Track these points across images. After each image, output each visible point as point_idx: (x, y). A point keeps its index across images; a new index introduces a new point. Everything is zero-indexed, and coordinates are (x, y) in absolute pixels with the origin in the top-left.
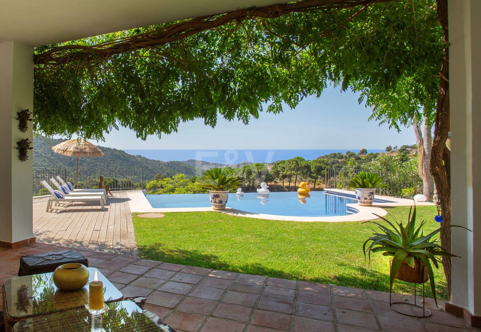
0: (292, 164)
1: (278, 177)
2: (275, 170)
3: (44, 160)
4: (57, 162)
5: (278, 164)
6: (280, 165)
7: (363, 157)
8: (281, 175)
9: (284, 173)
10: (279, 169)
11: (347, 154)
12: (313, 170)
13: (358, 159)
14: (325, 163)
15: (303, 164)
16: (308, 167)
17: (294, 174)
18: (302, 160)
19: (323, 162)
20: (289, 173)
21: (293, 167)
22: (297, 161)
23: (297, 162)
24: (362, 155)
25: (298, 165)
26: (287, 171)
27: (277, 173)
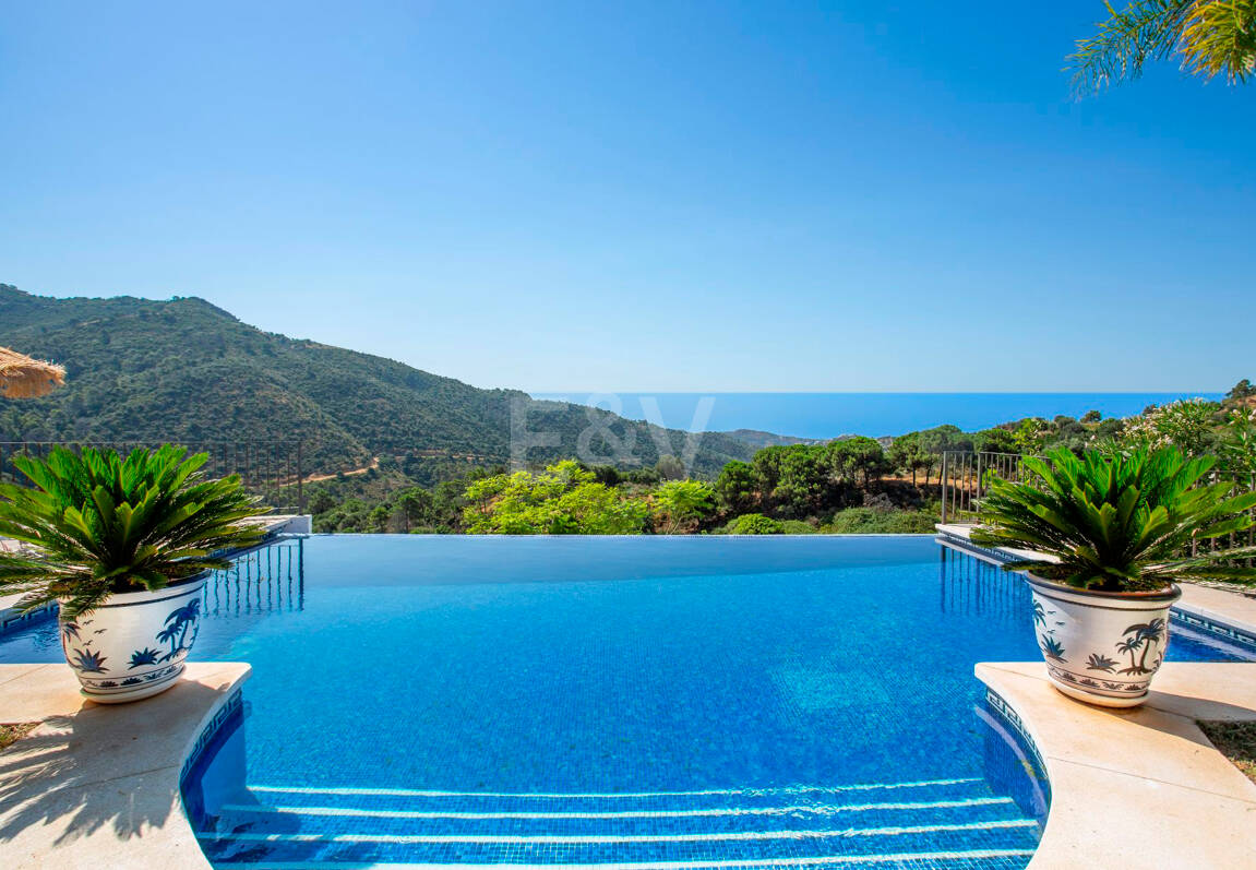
0: (934, 440)
1: (903, 465)
2: (896, 452)
3: (466, 429)
4: (489, 432)
5: (904, 439)
6: (908, 441)
7: (1092, 426)
8: (908, 462)
9: (916, 457)
10: (905, 450)
11: (1056, 420)
12: (978, 452)
13: (1080, 430)
14: (1004, 439)
15: (957, 439)
16: (968, 446)
17: (936, 460)
18: (956, 431)
19: (1001, 436)
20: (925, 457)
21: (934, 444)
22: (946, 433)
23: (943, 435)
24: (1089, 423)
25: (947, 442)
26: (922, 453)
27: (902, 457)
